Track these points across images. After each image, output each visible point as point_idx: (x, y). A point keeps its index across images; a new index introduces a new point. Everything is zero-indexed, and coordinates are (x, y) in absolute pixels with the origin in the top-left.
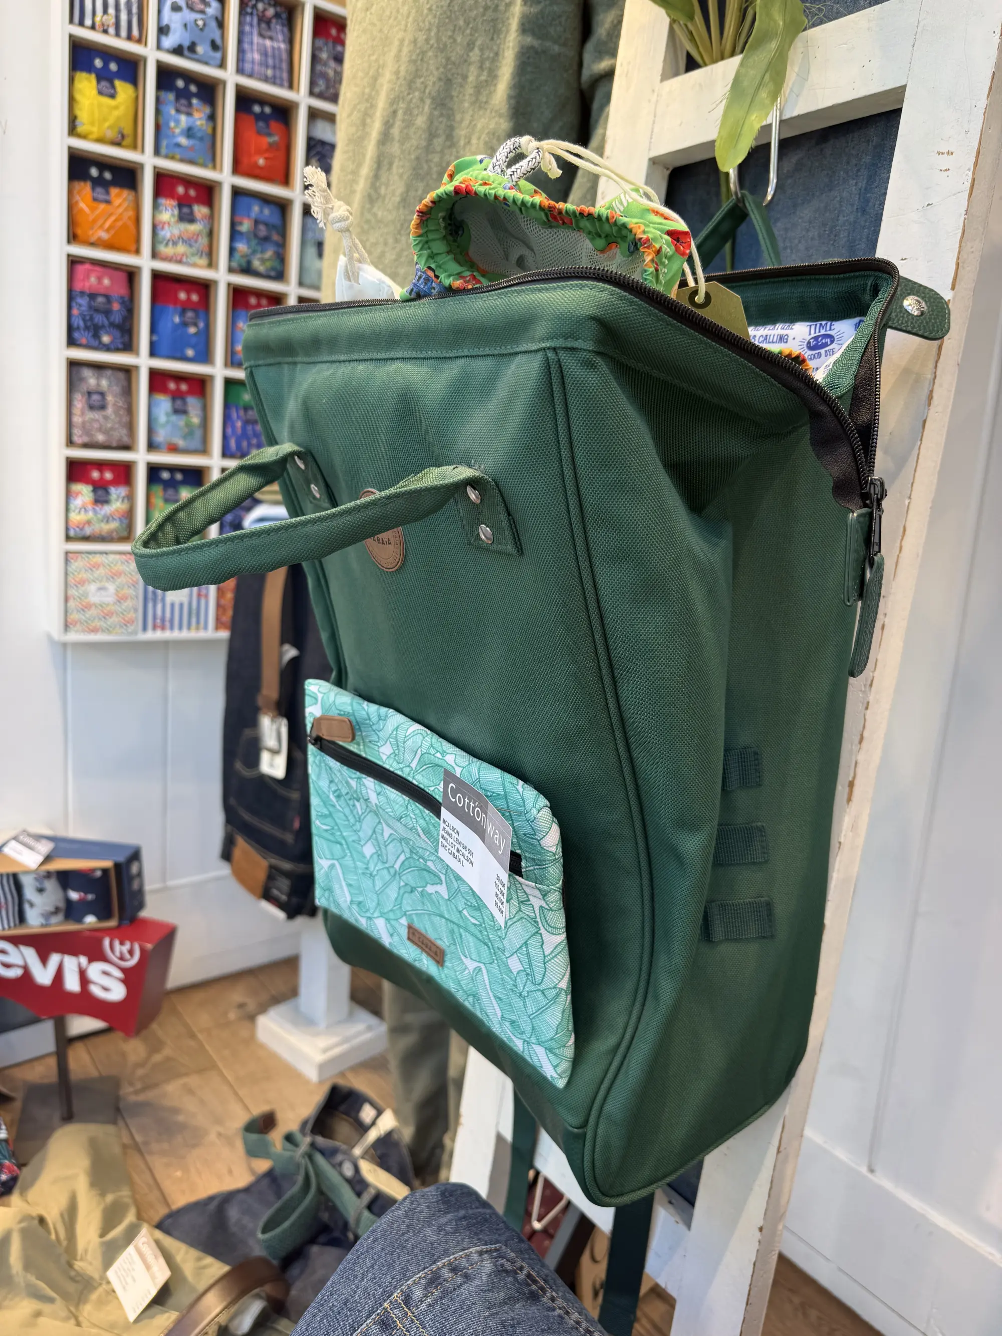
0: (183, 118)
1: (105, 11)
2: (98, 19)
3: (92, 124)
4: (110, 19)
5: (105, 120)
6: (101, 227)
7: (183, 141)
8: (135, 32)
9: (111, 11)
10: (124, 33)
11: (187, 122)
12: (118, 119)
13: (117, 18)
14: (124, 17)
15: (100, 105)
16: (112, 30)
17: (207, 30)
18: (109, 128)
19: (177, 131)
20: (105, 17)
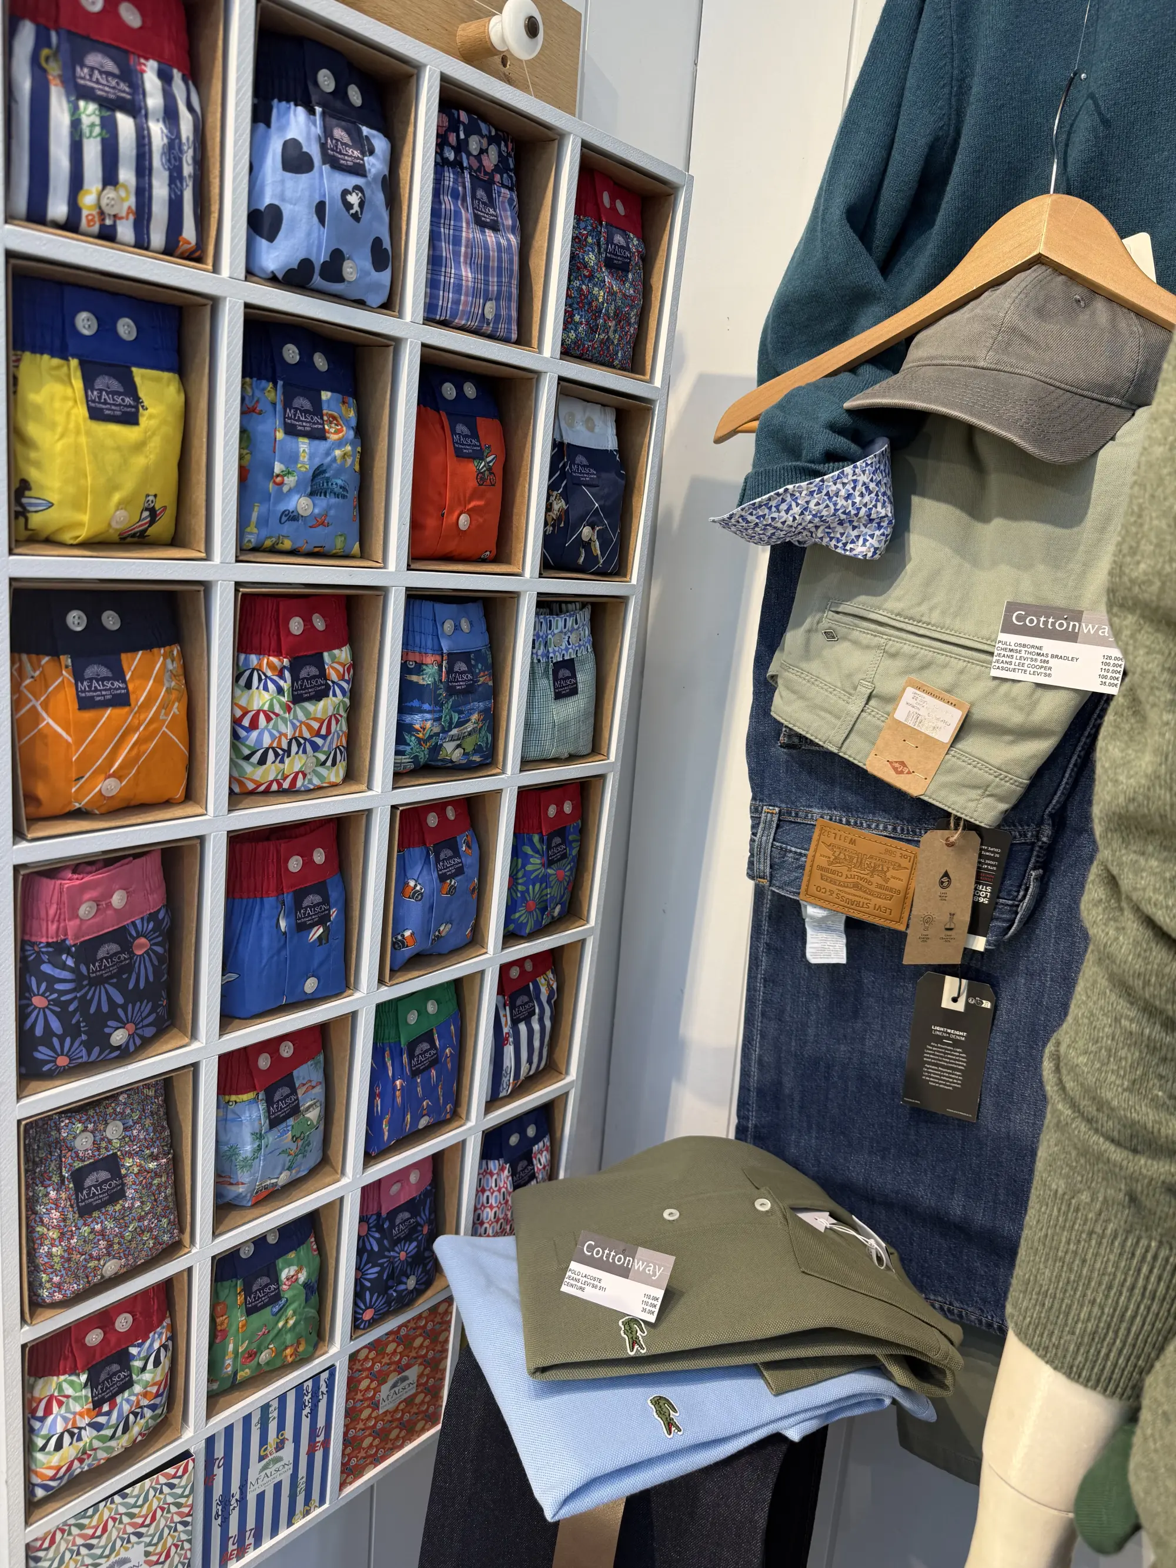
0: (304, 445)
1: (110, 178)
2: (88, 200)
3: (78, 505)
4: (124, 200)
5: (113, 487)
6: (104, 771)
7: (302, 504)
8: (189, 232)
9: (127, 175)
10: (158, 238)
11: (312, 457)
12: (146, 475)
13: (143, 194)
14: (160, 190)
15: (97, 450)
16: (126, 231)
17: (366, 217)
18: (123, 504)
19: (290, 481)
20: (110, 193)
